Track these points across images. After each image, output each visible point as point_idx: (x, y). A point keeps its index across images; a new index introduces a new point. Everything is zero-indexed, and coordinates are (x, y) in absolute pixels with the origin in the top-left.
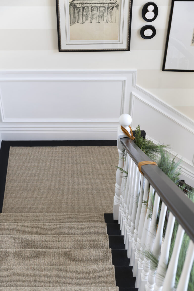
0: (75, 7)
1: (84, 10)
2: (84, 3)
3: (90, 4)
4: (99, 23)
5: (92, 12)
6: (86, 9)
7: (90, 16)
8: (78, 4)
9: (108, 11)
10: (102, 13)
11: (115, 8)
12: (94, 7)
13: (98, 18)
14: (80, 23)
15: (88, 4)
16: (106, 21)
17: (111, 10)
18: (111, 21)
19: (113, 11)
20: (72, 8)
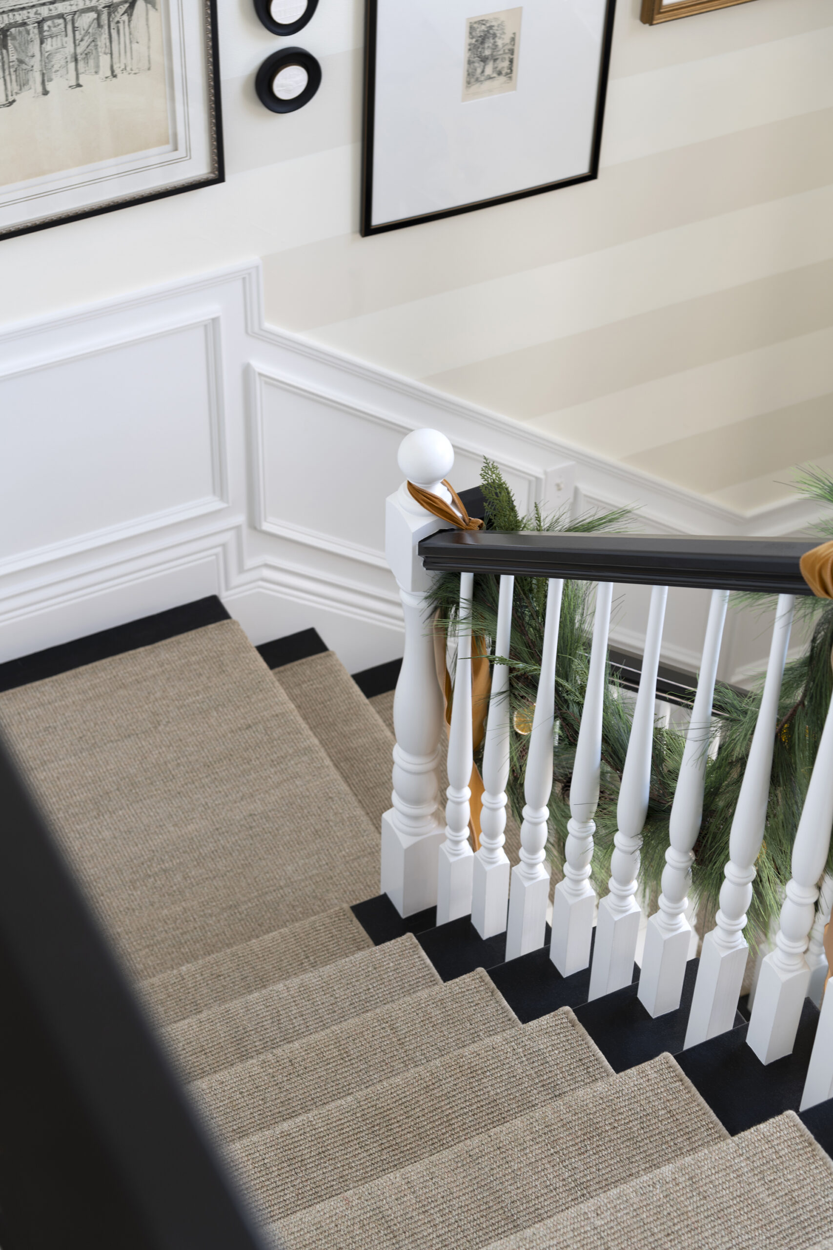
1: (9, 43)
2: (4, 12)
3: (33, 6)
4: (79, 85)
5: (42, 42)
6: (14, 38)
7: (37, 67)
9: (113, 25)
10: (86, 38)
12: (51, 18)
13: (72, 66)
15: (23, 9)
16: (109, 73)
17: (125, 17)
18: (128, 69)
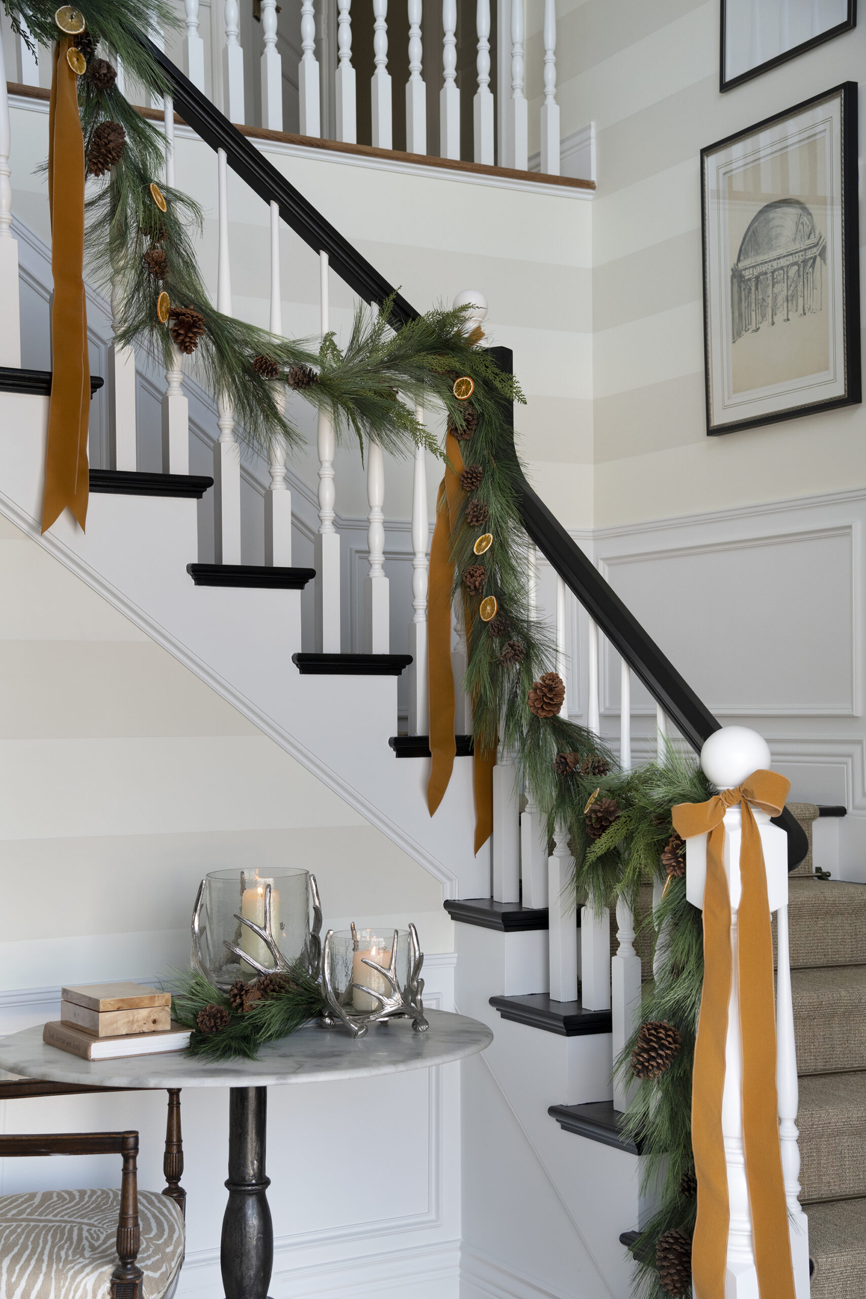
0: (742, 281)
1: (759, 285)
2: (758, 265)
3: (770, 261)
4: (788, 320)
5: (773, 287)
6: (761, 283)
7: (770, 305)
8: (747, 271)
9: (805, 275)
10: (793, 284)
11: (818, 259)
12: (778, 269)
13: (786, 305)
14: (750, 331)
15: (766, 262)
16: (802, 312)
17: (811, 270)
18: (812, 309)
19: (815, 270)
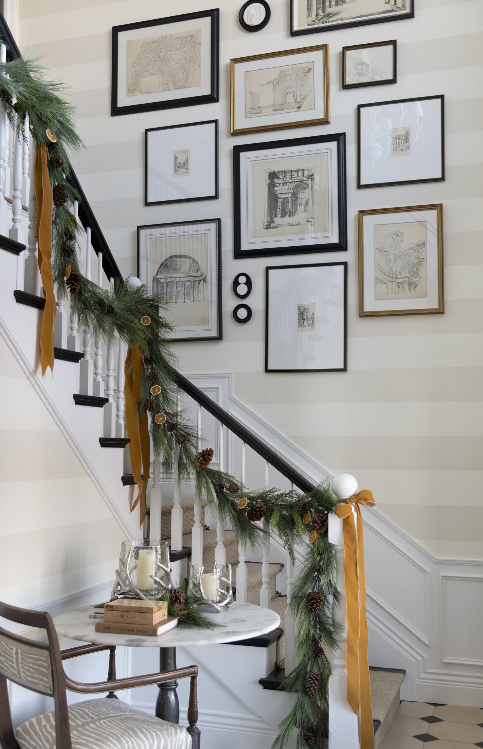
0: (159, 283)
1: (169, 286)
2: (168, 278)
3: (175, 278)
4: (185, 302)
5: (176, 288)
6: (170, 285)
8: (162, 279)
9: (195, 287)
11: (202, 282)
12: (179, 282)
13: (183, 296)
15: (173, 278)
17: (198, 285)
19: (200, 285)
20: (155, 284)
